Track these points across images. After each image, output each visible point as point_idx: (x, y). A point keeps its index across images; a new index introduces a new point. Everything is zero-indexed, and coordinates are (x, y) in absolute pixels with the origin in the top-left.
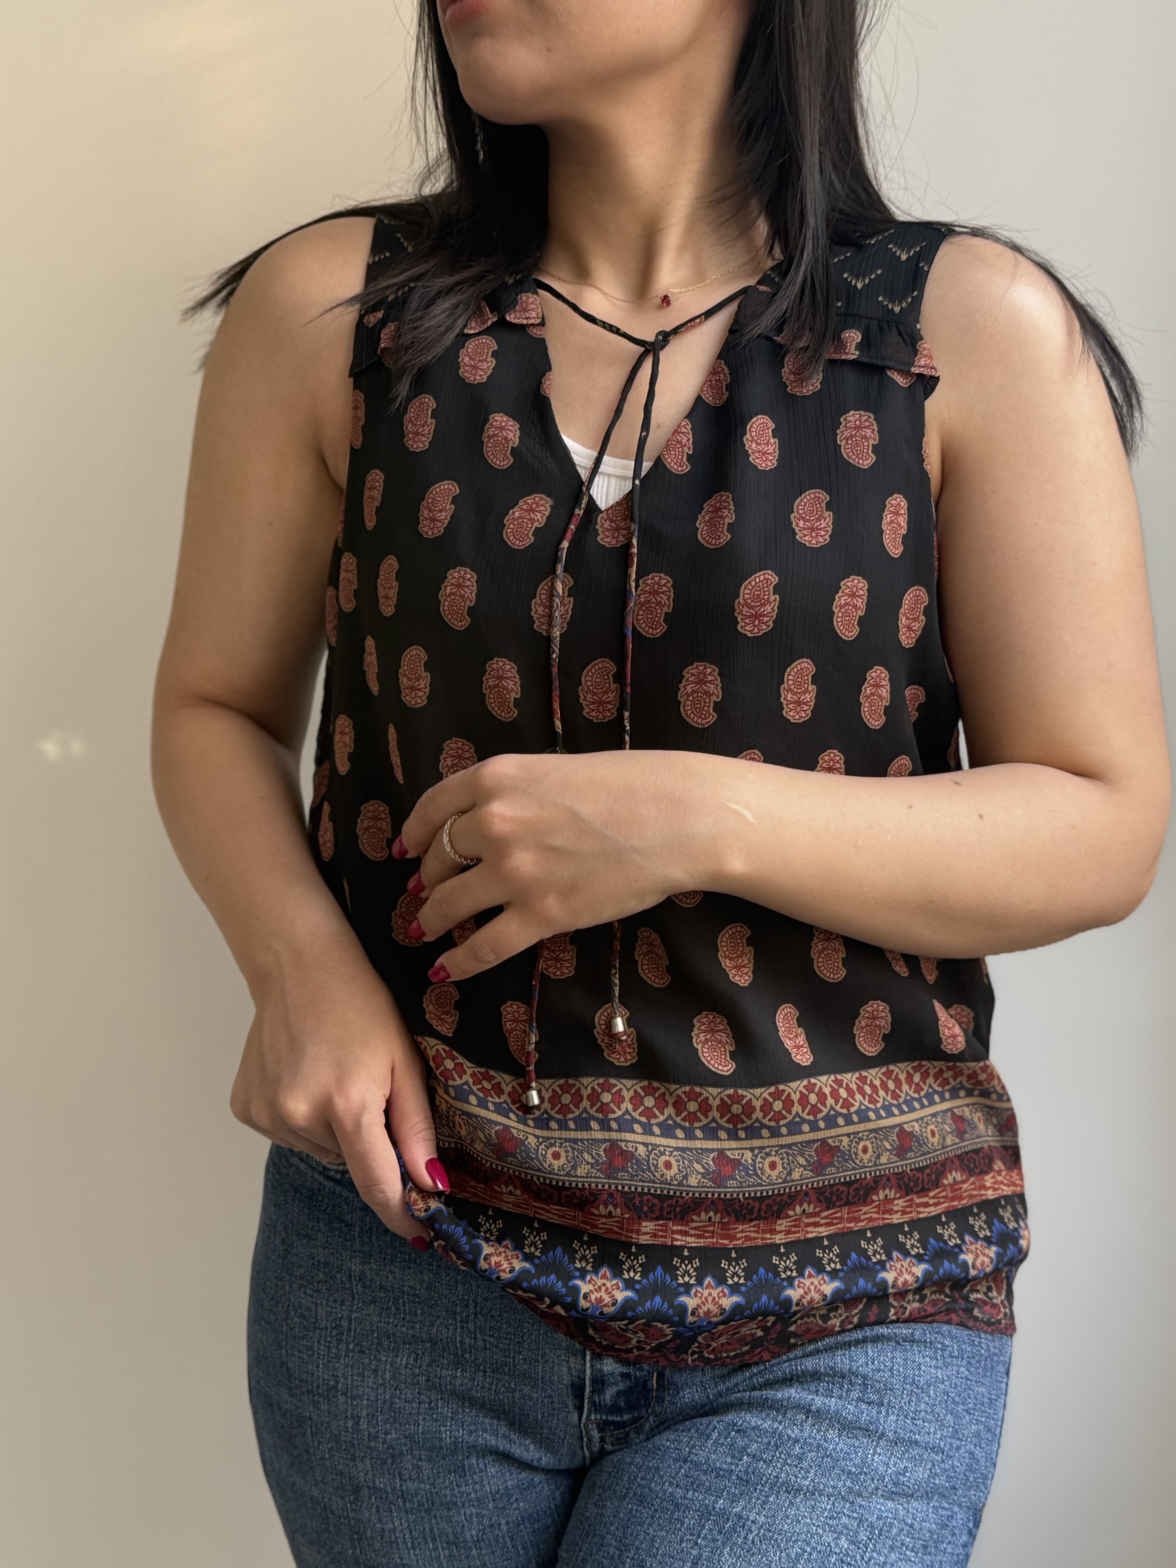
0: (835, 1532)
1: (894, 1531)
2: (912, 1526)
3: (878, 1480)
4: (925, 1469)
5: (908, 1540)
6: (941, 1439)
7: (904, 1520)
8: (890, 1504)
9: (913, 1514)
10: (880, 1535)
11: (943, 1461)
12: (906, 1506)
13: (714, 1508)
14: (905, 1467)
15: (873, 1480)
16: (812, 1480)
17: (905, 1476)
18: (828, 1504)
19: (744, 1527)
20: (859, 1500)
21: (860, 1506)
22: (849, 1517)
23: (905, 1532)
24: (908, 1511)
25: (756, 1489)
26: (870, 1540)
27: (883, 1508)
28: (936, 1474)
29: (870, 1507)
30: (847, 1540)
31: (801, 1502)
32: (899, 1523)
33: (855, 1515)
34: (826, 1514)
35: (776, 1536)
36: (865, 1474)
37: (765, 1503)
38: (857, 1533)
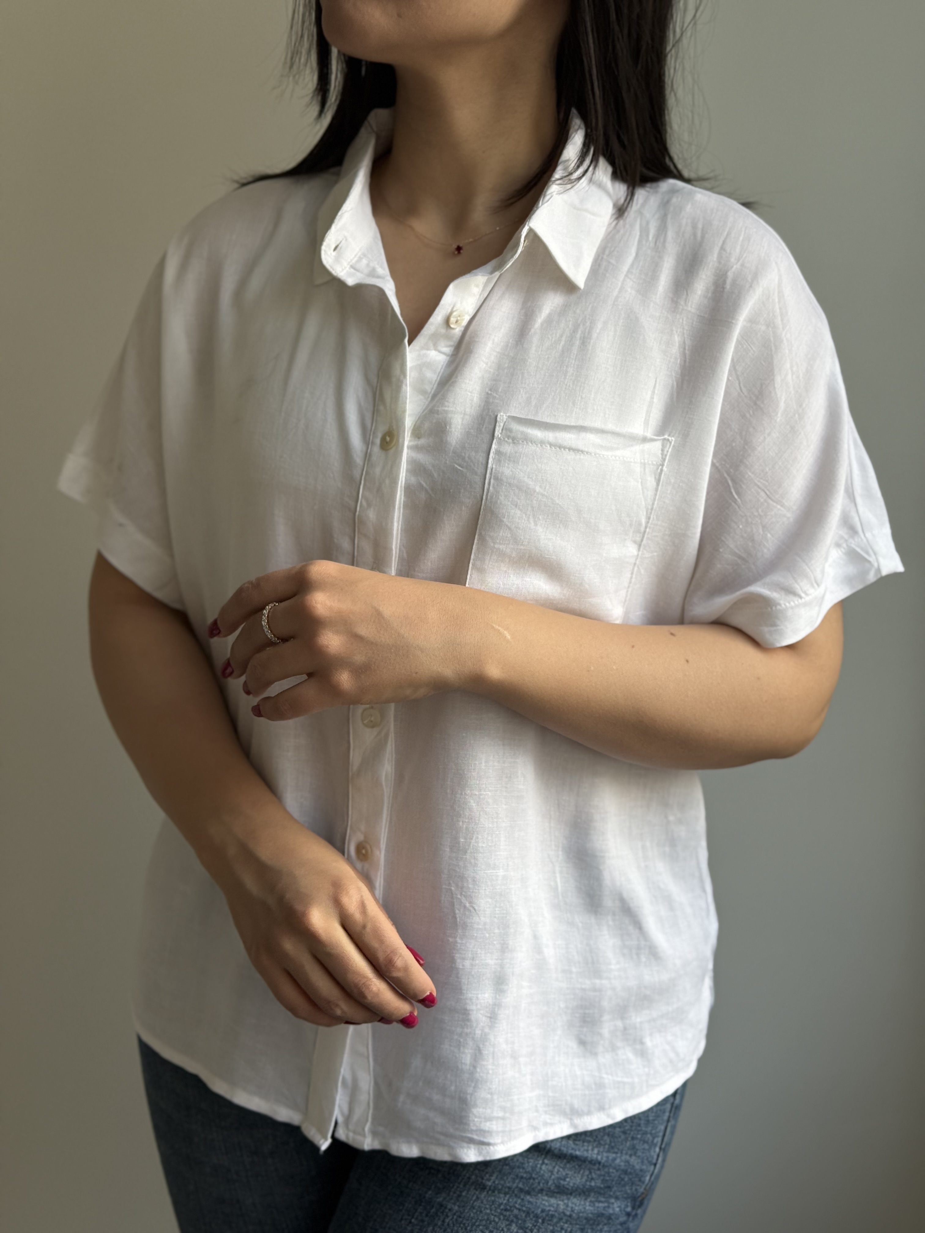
0: (507, 1220)
1: (555, 1220)
2: (570, 1216)
3: (543, 1184)
4: (582, 1176)
5: (566, 1225)
6: (598, 1154)
7: (563, 1213)
8: (553, 1201)
9: (572, 1208)
10: (543, 1222)
11: (599, 1169)
12: (566, 1201)
13: (424, 1197)
14: (567, 1174)
15: (539, 1183)
16: (494, 1182)
17: (564, 1180)
18: (504, 1200)
19: (443, 1213)
20: (528, 1197)
21: (529, 1202)
22: (519, 1210)
23: (564, 1220)
24: (567, 1206)
25: (454, 1186)
26: (535, 1226)
27: (547, 1204)
28: (592, 1179)
29: (536, 1203)
30: (517, 1226)
31: (485, 1197)
32: (559, 1214)
33: (524, 1209)
34: (502, 1207)
35: (464, 1221)
36: (534, 1179)
37: (459, 1196)
38: (525, 1221)
